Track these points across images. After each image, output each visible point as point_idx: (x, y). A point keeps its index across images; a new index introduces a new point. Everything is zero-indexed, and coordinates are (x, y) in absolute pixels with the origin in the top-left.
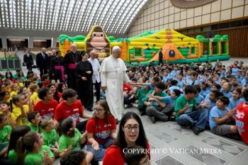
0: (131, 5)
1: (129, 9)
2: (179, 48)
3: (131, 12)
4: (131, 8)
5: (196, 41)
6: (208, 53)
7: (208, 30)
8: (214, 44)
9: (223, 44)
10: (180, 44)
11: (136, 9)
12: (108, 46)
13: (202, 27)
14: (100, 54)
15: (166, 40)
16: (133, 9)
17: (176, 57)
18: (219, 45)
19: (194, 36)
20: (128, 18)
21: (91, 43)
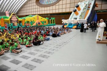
0: (19, 2)
1: (18, 3)
2: (41, 21)
3: (19, 5)
4: (19, 3)
5: (46, 19)
6: (49, 23)
7: (49, 15)
8: (51, 20)
9: (54, 20)
10: (41, 20)
11: (21, 4)
12: (18, 20)
13: (47, 14)
14: (15, 23)
15: (37, 19)
16: (20, 4)
17: (41, 24)
18: (53, 21)
19: (45, 17)
20: (17, 7)
21: (12, 19)
